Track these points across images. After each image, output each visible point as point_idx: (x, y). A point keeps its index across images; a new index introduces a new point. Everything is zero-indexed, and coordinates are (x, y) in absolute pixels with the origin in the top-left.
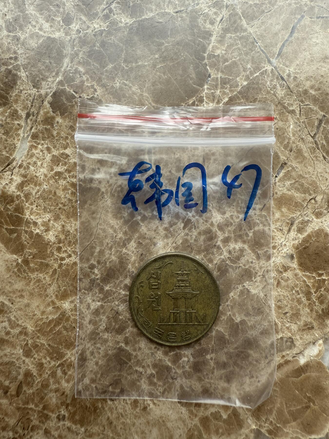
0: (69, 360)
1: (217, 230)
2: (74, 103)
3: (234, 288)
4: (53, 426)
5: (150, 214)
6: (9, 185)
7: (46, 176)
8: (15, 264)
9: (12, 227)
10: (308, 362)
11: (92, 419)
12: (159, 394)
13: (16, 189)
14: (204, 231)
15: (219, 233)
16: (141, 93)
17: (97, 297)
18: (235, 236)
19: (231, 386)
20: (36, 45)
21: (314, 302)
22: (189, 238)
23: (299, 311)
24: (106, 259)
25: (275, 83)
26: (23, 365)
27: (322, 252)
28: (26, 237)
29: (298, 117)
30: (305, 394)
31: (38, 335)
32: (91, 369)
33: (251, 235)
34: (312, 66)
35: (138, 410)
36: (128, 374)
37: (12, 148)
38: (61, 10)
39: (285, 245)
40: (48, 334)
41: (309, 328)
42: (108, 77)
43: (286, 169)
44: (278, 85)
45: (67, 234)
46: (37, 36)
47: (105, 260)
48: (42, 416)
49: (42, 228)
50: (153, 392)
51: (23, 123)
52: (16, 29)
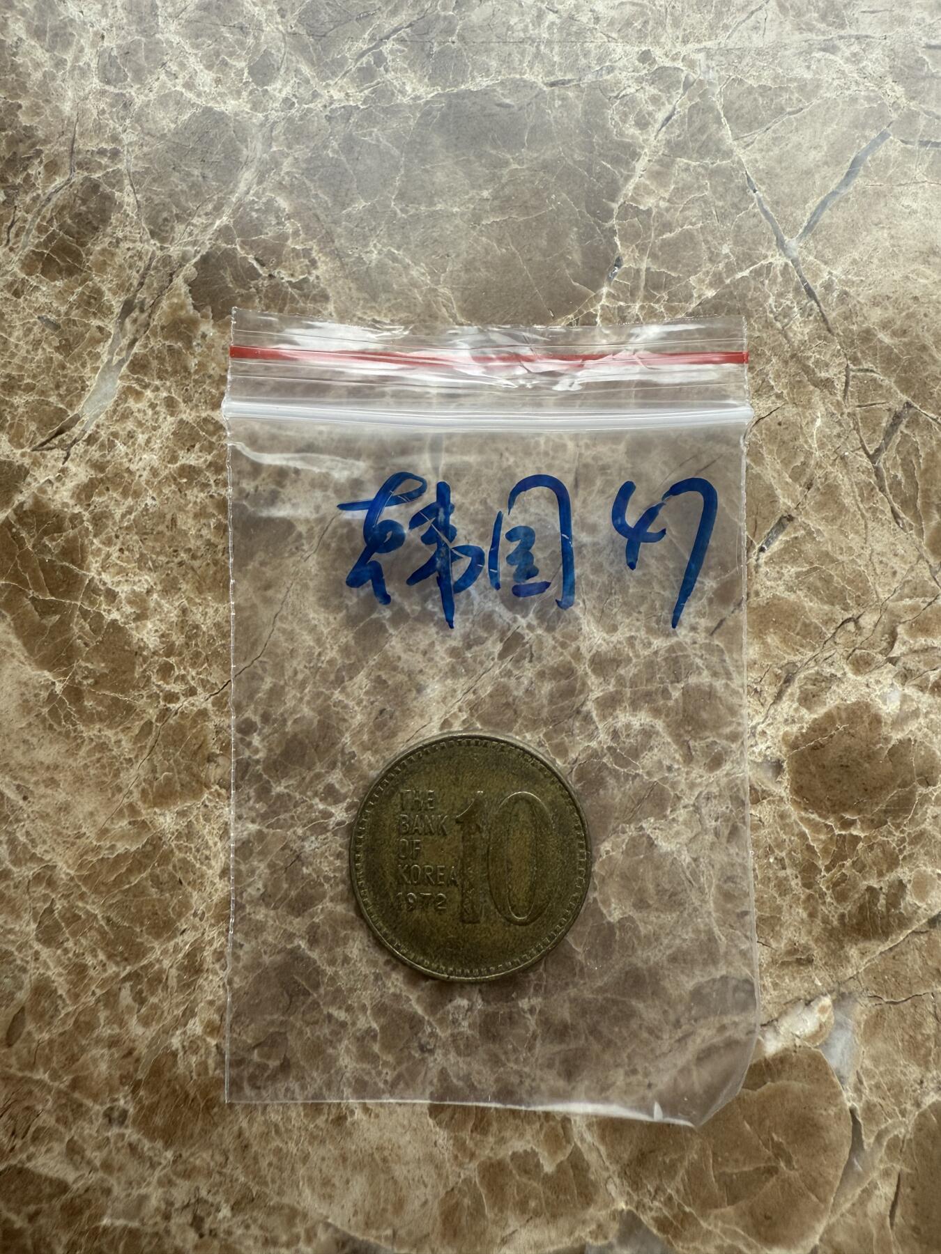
0: (157, 967)
1: (589, 671)
2: (253, 290)
3: (615, 831)
4: (91, 1136)
5: (418, 608)
6: (57, 484)
7: (154, 472)
8: (44, 694)
9: (49, 598)
10: (786, 1049)
11: (197, 1130)
12: (381, 1085)
13: (72, 497)
14: (552, 668)
15: (593, 680)
16: (433, 286)
17: (251, 809)
18: (635, 693)
19: (573, 1088)
20: (173, 126)
21: (823, 895)
22: (512, 682)
23: (780, 912)
24: (286, 711)
25: (788, 303)
26: (32, 964)
27: (859, 764)
28: (82, 628)
29: (840, 399)
30: (769, 1133)
31: (84, 889)
32: (210, 998)
33: (676, 694)
34: (894, 271)
35: (321, 1121)
36: (308, 1024)
37: (76, 389)
38: (250, 41)
39: (764, 733)
40: (108, 892)
41: (799, 962)
42: (351, 232)
43: (789, 533)
44: (796, 309)
45: (191, 631)
46: (178, 103)
47: (282, 715)
48: (65, 1105)
49: (129, 609)
50: (366, 1078)
51: (111, 328)
52: (126, 76)
